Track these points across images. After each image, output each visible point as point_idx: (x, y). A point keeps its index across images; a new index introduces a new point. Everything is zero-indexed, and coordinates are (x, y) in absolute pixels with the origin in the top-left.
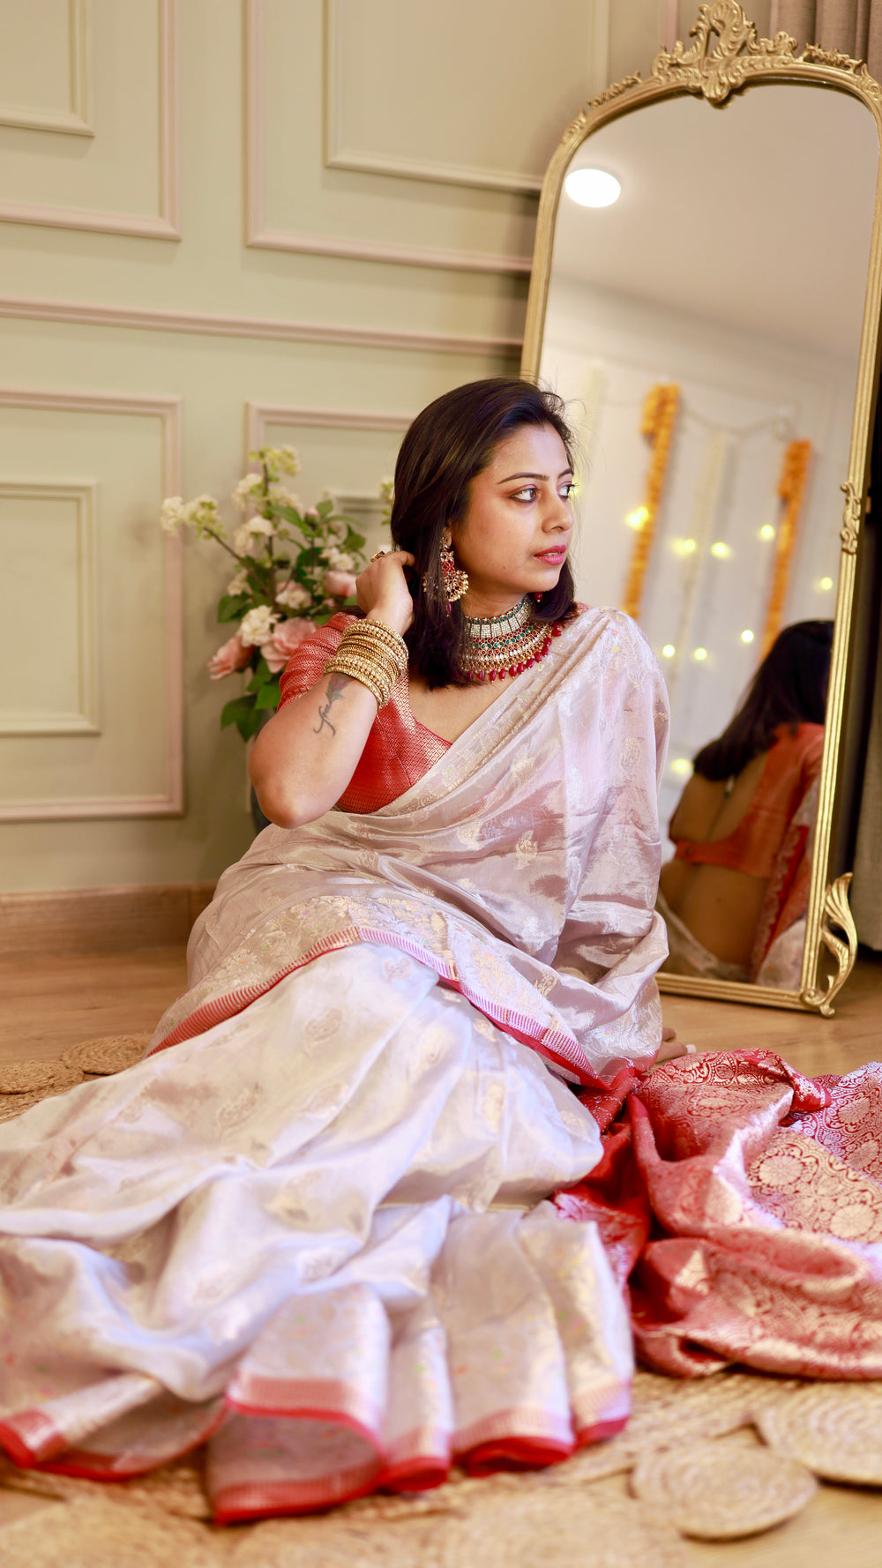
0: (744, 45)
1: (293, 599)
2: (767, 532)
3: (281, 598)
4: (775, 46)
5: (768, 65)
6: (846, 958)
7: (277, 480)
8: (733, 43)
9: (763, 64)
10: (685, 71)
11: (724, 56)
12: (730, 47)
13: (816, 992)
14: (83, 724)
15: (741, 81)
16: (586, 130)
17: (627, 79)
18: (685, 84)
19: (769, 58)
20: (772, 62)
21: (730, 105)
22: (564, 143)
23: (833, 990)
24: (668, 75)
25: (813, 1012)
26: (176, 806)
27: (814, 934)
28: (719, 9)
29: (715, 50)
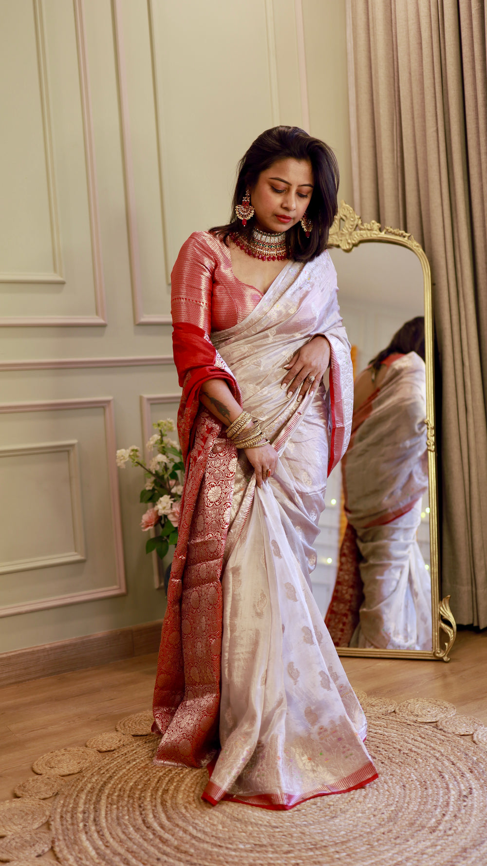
0: (357, 226)
1: (179, 490)
3: (173, 491)
4: (371, 227)
5: (369, 235)
6: (451, 633)
7: (166, 435)
8: (352, 225)
9: (366, 235)
11: (348, 230)
12: (351, 227)
13: (440, 651)
14: (78, 557)
15: (357, 242)
19: (369, 232)
21: (353, 251)
23: (448, 649)
25: (440, 660)
26: (123, 590)
27: (436, 624)
28: (343, 210)
29: (344, 228)
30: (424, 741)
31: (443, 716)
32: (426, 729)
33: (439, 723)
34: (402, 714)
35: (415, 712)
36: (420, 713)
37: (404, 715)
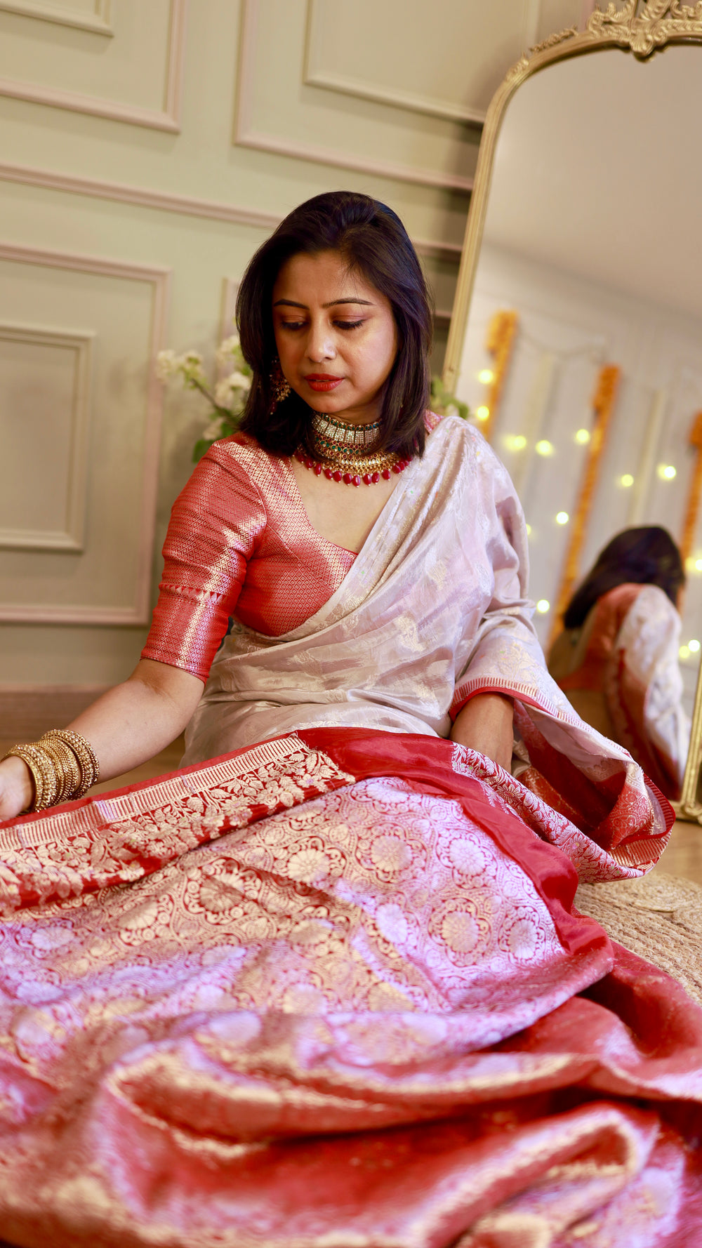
0: (669, 10)
2: (583, 437)
4: (695, 13)
5: (689, 28)
8: (659, 8)
9: (685, 27)
10: (616, 28)
11: (650, 17)
12: (657, 11)
13: (695, 805)
14: (68, 542)
15: (664, 40)
16: (528, 71)
17: (564, 31)
18: (615, 39)
19: (688, 22)
20: (692, 27)
21: (652, 60)
22: (506, 80)
24: (601, 31)
25: (692, 821)
26: (142, 618)
29: (643, 12)
30: (642, 937)
31: (686, 904)
32: (650, 919)
33: (677, 915)
34: (607, 889)
35: (633, 888)
36: (642, 892)
37: (609, 891)
